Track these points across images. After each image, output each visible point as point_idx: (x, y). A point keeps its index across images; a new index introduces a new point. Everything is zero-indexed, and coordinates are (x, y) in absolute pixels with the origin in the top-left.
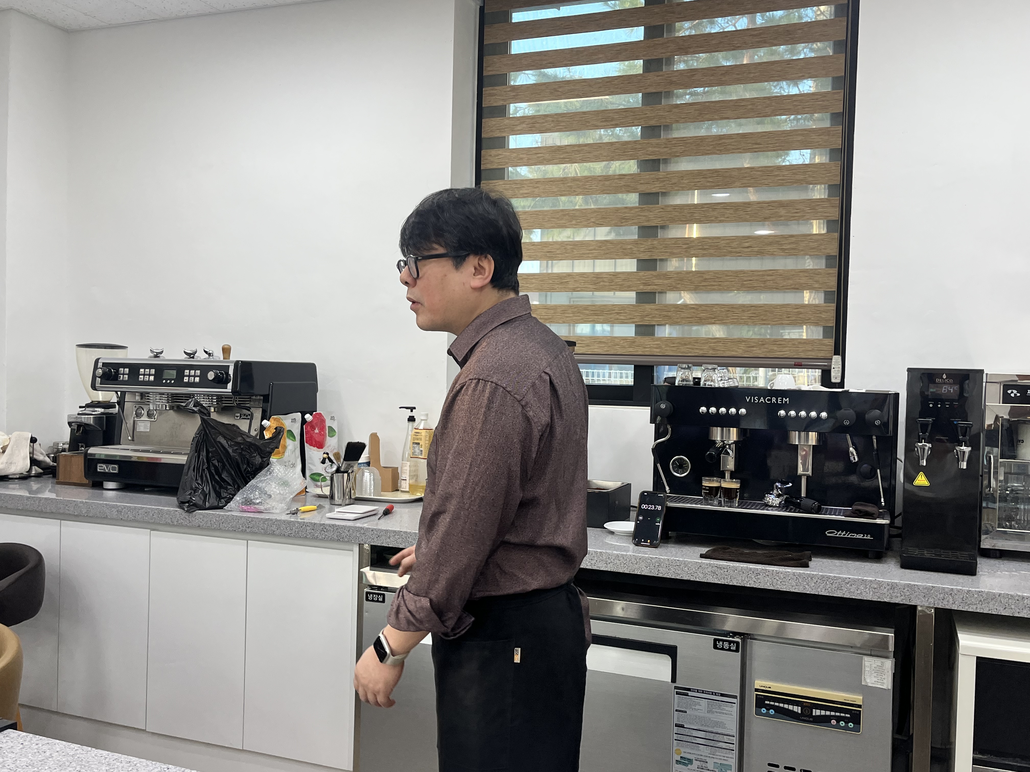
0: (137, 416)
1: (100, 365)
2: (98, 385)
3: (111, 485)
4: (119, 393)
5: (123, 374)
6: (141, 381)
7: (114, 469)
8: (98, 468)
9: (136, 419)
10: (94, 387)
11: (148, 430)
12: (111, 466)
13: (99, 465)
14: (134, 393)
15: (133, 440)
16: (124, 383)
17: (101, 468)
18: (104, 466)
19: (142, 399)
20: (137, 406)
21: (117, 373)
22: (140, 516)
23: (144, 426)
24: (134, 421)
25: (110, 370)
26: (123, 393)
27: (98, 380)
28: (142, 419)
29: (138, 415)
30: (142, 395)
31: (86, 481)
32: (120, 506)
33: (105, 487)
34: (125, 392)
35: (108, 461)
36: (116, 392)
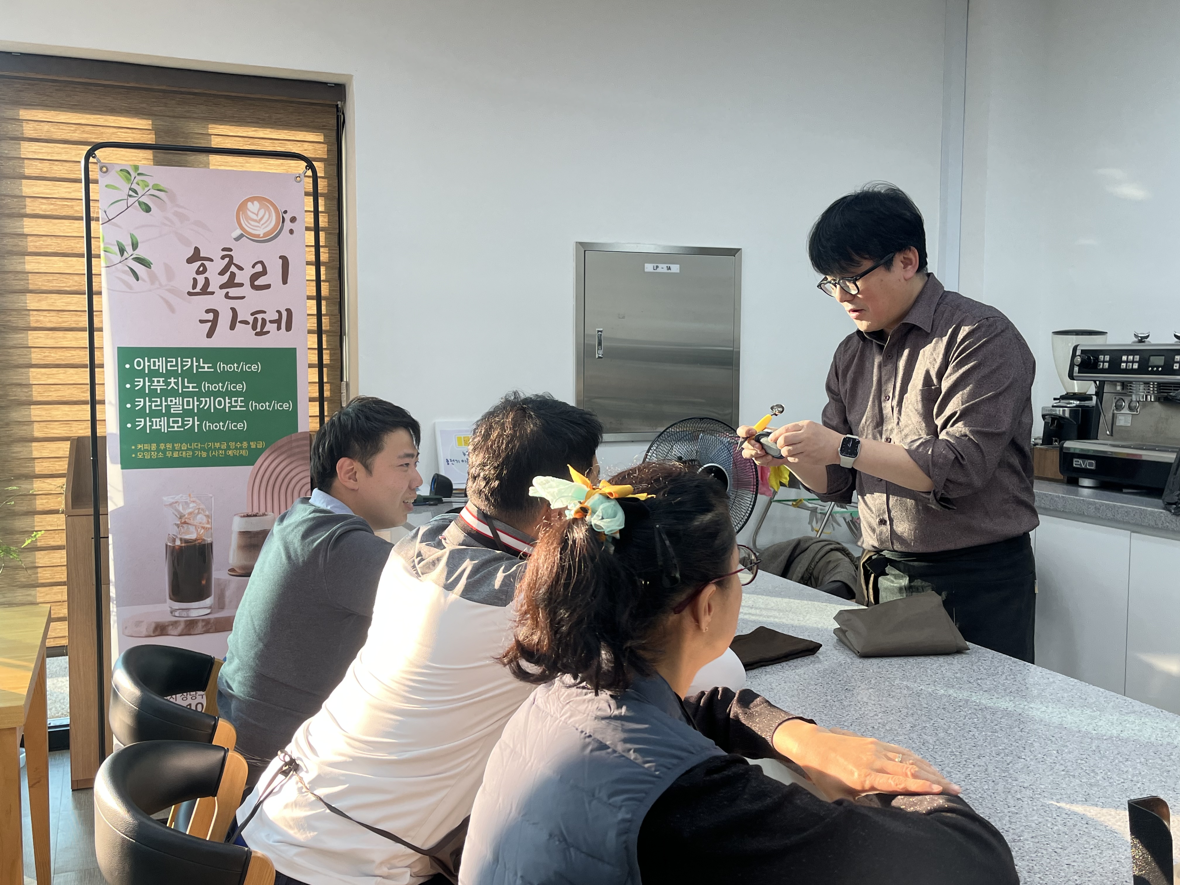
0: (1117, 409)
1: (1078, 352)
2: (1076, 374)
3: (1086, 482)
4: (1098, 382)
5: (1104, 362)
6: (1123, 369)
7: (1090, 464)
8: (1074, 463)
9: (1115, 412)
10: (1071, 376)
11: (1129, 425)
12: (1087, 462)
13: (1075, 460)
14: (1114, 383)
15: (1112, 434)
16: (1103, 371)
17: (1077, 463)
18: (1081, 461)
19: (1123, 389)
20: (1118, 397)
21: (1097, 360)
22: (1120, 516)
23: (1124, 419)
24: (1113, 414)
25: (1089, 358)
26: (1102, 383)
27: (1076, 369)
28: (1122, 412)
29: (1119, 407)
30: (1124, 385)
31: (1061, 477)
32: (1098, 503)
33: (1080, 484)
34: (1104, 381)
35: (1084, 456)
36: (1095, 382)
